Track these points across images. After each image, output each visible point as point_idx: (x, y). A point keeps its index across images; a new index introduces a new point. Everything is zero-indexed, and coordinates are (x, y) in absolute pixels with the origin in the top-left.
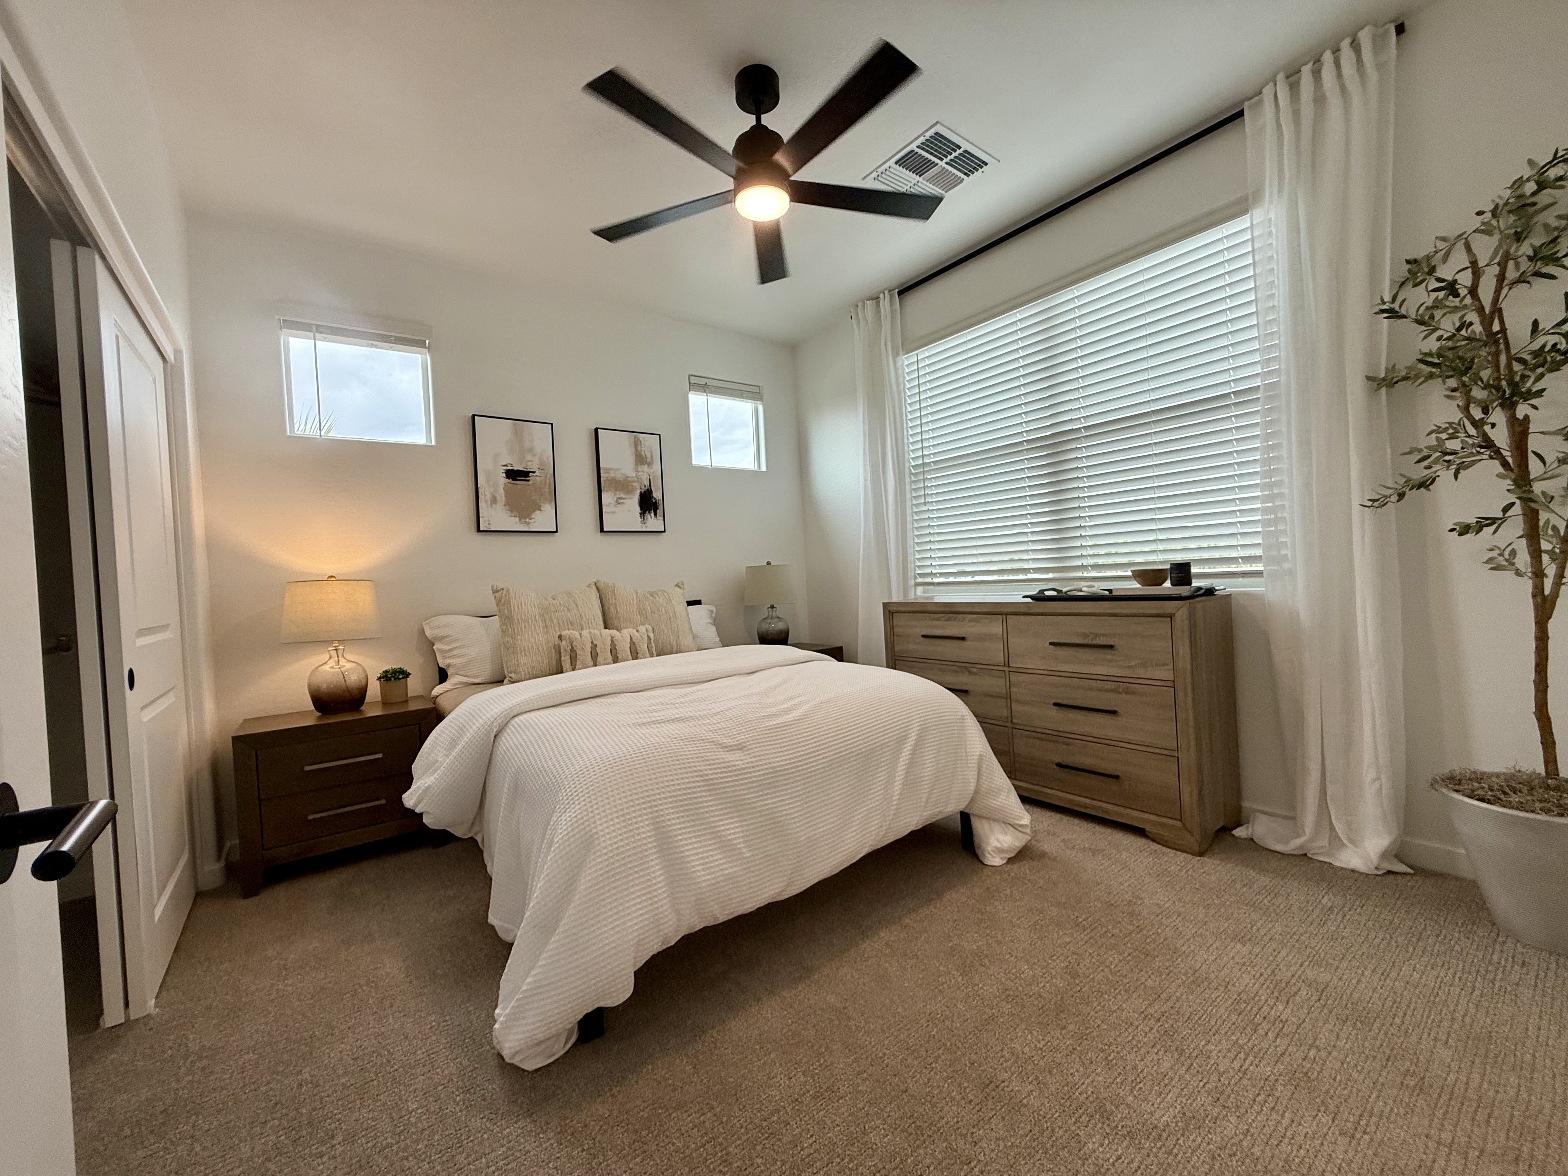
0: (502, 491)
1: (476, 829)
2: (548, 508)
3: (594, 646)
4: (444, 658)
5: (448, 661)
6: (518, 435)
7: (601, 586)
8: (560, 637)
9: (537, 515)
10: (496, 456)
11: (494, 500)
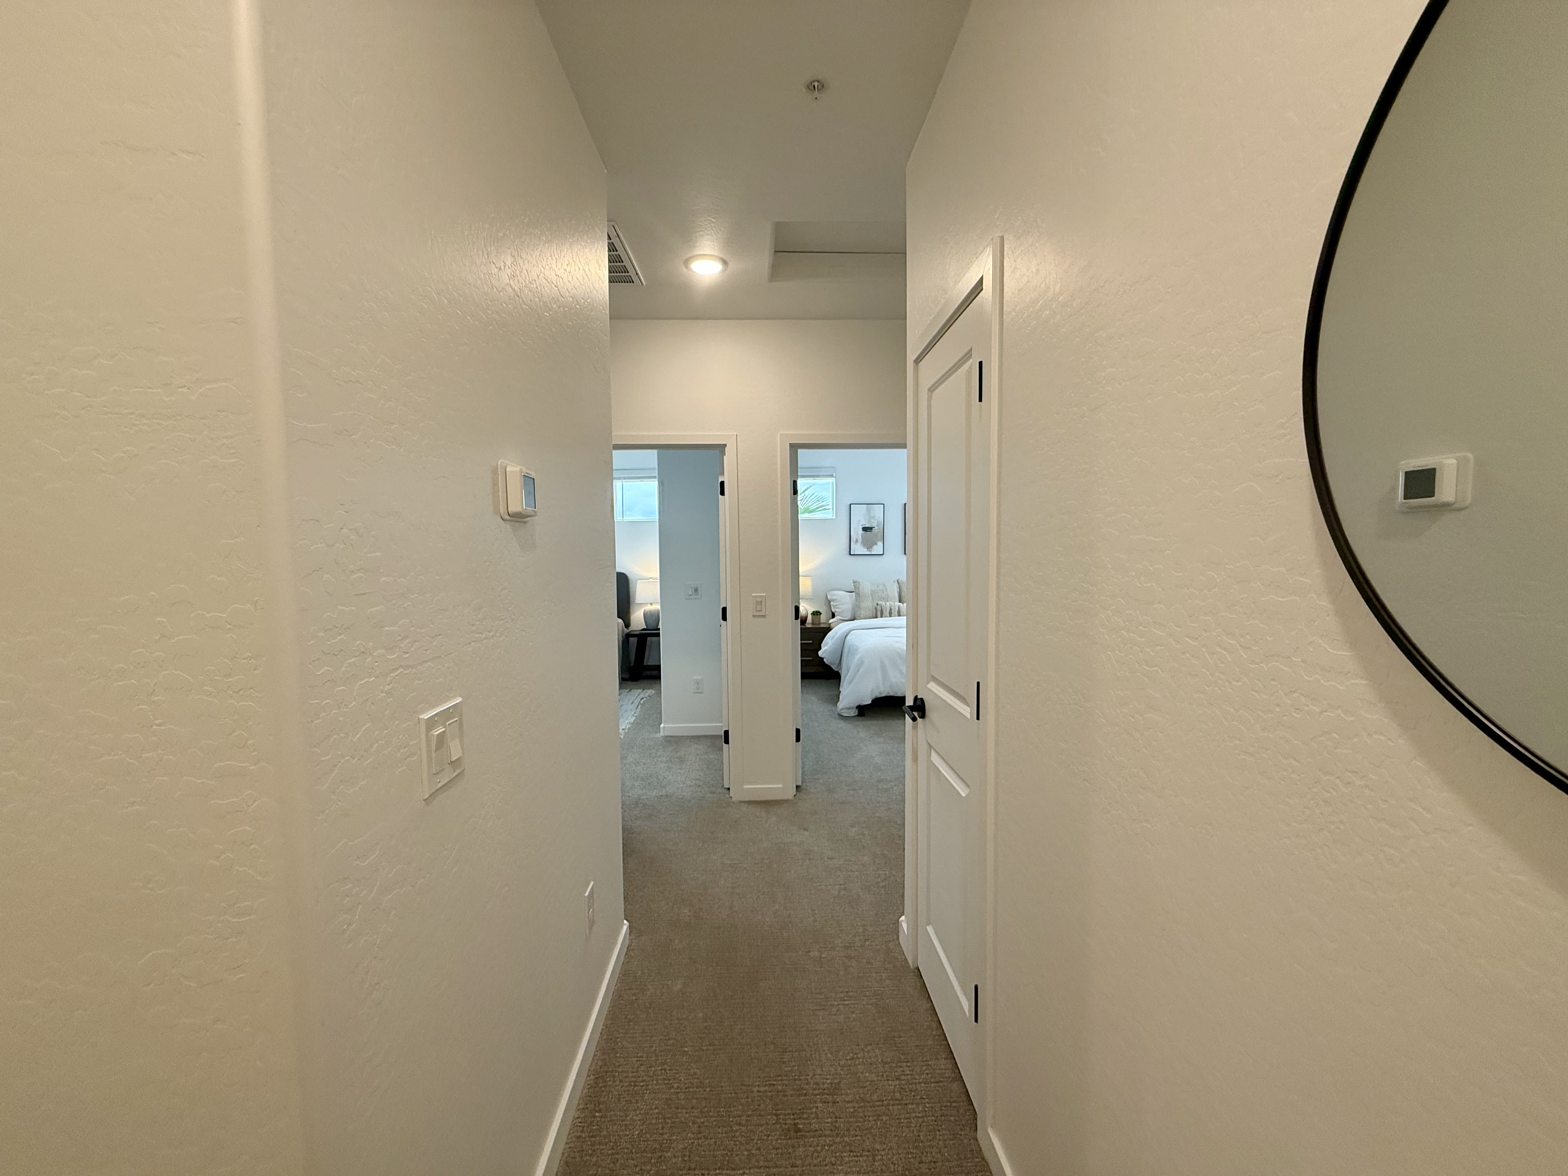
0: (860, 537)
1: (839, 667)
2: (880, 544)
3: (891, 609)
4: (834, 608)
5: (835, 610)
6: (868, 511)
7: (900, 581)
8: (877, 604)
9: (875, 547)
10: (859, 521)
11: (857, 541)
